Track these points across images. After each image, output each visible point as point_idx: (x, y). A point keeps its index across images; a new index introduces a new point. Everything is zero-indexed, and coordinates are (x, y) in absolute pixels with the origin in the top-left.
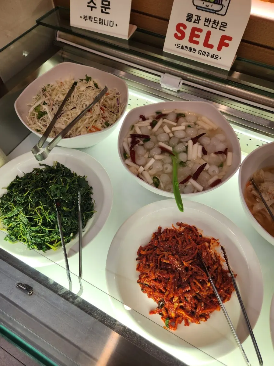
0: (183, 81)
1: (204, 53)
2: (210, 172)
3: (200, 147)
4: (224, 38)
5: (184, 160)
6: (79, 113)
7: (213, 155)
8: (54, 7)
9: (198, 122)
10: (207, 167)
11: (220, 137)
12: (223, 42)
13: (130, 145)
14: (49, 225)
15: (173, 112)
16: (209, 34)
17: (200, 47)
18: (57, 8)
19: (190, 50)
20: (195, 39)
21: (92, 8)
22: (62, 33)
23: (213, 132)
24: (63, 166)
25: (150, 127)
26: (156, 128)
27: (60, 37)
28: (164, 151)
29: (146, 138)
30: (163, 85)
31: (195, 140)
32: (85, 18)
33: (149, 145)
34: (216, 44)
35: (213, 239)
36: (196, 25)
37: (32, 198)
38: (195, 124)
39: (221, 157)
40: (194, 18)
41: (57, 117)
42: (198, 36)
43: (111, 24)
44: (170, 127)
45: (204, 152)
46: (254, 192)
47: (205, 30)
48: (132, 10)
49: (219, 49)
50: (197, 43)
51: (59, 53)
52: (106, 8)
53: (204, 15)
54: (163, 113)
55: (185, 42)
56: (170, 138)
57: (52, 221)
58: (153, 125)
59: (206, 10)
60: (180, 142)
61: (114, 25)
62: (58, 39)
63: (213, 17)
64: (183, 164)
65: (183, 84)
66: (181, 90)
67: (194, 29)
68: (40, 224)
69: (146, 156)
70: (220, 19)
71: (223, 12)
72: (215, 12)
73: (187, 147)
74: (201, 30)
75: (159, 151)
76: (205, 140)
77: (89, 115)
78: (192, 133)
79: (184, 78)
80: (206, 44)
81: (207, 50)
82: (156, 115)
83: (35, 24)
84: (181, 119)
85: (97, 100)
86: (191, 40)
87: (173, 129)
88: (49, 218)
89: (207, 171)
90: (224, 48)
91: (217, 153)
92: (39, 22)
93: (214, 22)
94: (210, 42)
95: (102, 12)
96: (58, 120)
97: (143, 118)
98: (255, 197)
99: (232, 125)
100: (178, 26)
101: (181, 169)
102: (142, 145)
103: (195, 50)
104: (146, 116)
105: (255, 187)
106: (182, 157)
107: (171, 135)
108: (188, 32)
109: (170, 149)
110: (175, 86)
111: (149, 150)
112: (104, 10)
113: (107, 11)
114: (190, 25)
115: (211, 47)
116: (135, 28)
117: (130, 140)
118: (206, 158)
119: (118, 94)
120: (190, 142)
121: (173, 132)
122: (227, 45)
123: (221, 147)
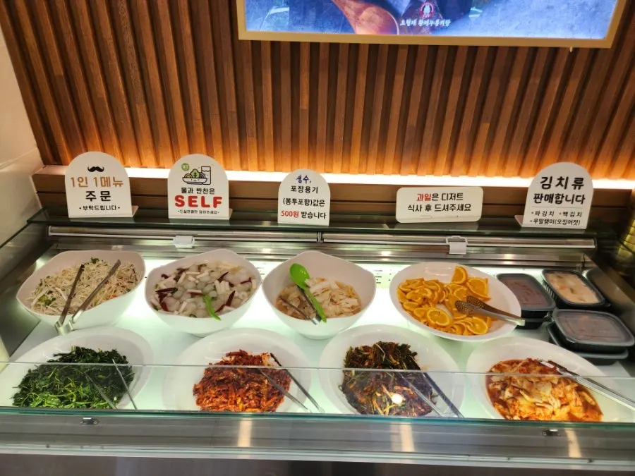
0: (194, 238)
1: (205, 212)
2: (241, 296)
3: (227, 284)
4: (215, 199)
5: (215, 296)
6: (96, 287)
7: (239, 285)
8: (41, 207)
9: (220, 266)
10: (236, 294)
11: (242, 271)
12: (216, 201)
13: (159, 299)
14: (85, 398)
15: (194, 265)
16: (203, 199)
17: (200, 208)
18: (44, 208)
19: (192, 212)
20: (193, 204)
21: (91, 199)
22: (54, 228)
23: (235, 270)
24: (83, 349)
25: (174, 282)
26: (181, 280)
27: (52, 231)
28: (193, 295)
29: (173, 290)
30: (177, 246)
31: (221, 280)
32: (85, 208)
33: (177, 294)
34: (211, 203)
35: (263, 354)
36: (191, 195)
37: (59, 377)
38: (217, 268)
39: (247, 286)
40: (188, 190)
41: (70, 297)
42: (195, 201)
43: (113, 208)
44: (195, 276)
45: (231, 285)
46: (284, 304)
47: (199, 197)
48: (133, 195)
49: (215, 206)
50: (197, 206)
51: (54, 247)
52: (106, 197)
53: (195, 187)
54: (184, 268)
55: (186, 207)
56: (197, 284)
57: (88, 394)
58: (177, 279)
59: (195, 183)
60: (206, 285)
61: (117, 208)
62: (50, 234)
63: (202, 187)
64: (214, 299)
65: (196, 240)
66: (196, 245)
67: (190, 198)
68: (74, 400)
69: (178, 303)
70: (208, 187)
71: (208, 182)
72: (202, 183)
73: (215, 286)
74: (196, 197)
75: (189, 295)
76: (229, 277)
77: (107, 286)
78: (217, 275)
79: (194, 236)
80: (204, 205)
81: (206, 209)
82: (178, 272)
83: (26, 223)
84: (203, 268)
85: (112, 273)
86: (190, 205)
87: (198, 277)
88: (84, 391)
89: (238, 297)
90: (218, 205)
91: (242, 283)
92: (29, 222)
93: (205, 190)
94: (206, 203)
95: (102, 200)
96: (73, 300)
97: (165, 277)
98: (286, 307)
99: (252, 262)
100: (177, 198)
101: (214, 303)
102: (172, 296)
103: (196, 211)
104: (167, 274)
105: (283, 300)
106: (213, 294)
107: (197, 281)
108: (186, 200)
109: (199, 291)
110: (189, 243)
111: (178, 299)
112: (104, 198)
113: (108, 198)
114: (186, 196)
115: (208, 206)
116: (137, 207)
117: (157, 296)
118: (234, 289)
119: (132, 265)
120: (217, 282)
121: (199, 280)
122: (220, 203)
123: (245, 278)
